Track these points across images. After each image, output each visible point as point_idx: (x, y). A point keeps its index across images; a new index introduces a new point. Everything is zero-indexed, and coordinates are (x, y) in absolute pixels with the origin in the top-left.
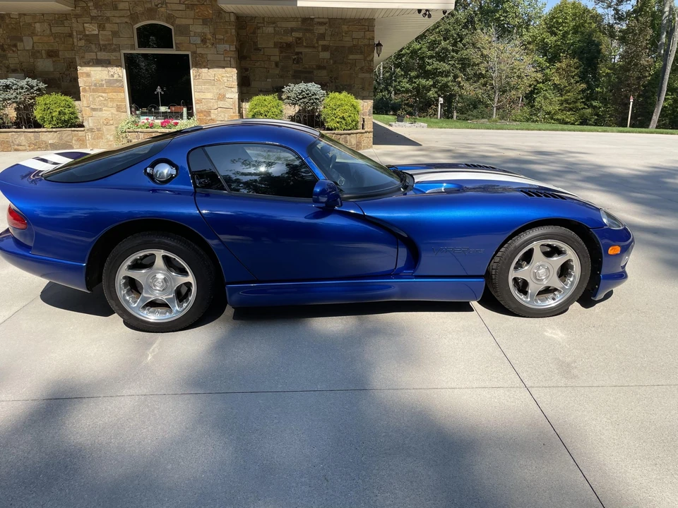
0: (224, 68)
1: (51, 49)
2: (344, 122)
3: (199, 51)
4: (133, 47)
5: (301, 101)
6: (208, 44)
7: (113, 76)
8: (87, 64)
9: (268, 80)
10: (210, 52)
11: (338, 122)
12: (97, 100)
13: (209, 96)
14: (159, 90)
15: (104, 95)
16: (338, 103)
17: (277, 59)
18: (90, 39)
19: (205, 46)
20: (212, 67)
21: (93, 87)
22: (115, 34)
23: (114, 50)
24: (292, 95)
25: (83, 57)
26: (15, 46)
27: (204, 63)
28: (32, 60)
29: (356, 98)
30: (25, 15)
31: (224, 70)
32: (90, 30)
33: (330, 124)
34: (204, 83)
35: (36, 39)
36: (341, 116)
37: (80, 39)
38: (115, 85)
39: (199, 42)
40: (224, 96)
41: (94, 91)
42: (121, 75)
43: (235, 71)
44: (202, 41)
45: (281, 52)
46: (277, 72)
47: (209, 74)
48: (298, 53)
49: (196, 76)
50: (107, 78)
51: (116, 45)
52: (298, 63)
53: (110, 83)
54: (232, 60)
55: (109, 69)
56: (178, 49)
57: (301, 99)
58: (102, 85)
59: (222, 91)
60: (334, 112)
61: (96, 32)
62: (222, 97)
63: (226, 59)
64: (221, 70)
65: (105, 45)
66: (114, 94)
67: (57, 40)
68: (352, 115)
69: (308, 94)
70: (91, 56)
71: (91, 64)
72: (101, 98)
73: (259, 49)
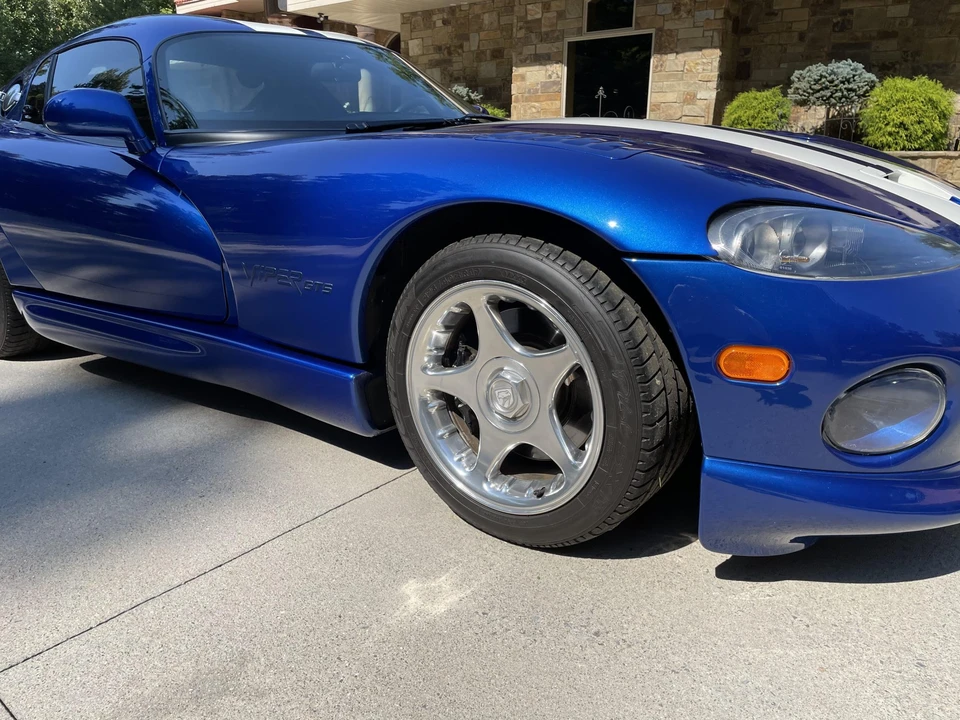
0: (700, 49)
1: (496, 47)
2: (903, 133)
3: (668, 26)
4: (579, 32)
5: (818, 95)
6: (682, 13)
7: (550, 76)
8: (524, 62)
9: (782, 66)
10: (682, 27)
11: (890, 134)
12: (529, 111)
13: (671, 97)
14: (601, 92)
15: (536, 104)
16: (899, 96)
17: (804, 26)
18: (531, 26)
19: (677, 17)
20: (684, 51)
21: (526, 95)
22: (561, 15)
23: (557, 39)
24: (804, 85)
25: (521, 53)
26: (461, 47)
27: (674, 44)
28: (475, 64)
29: (946, 87)
30: (475, 4)
31: (700, 53)
32: (533, 13)
33: (875, 138)
34: (668, 77)
35: (482, 34)
36: (898, 121)
37: (521, 28)
38: (551, 90)
39: (670, 11)
40: (695, 96)
41: (527, 100)
42: (560, 74)
43: (717, 53)
44: (674, 9)
45: (814, 14)
46: (801, 49)
47: (676, 61)
48: (844, 13)
49: (656, 67)
50: (544, 80)
51: (559, 31)
52: (841, 30)
53: (545, 86)
54: (715, 34)
55: (548, 67)
56: (639, 27)
57: (818, 91)
58: (537, 91)
59: (691, 89)
60: (885, 113)
61: (539, 16)
62: (690, 99)
63: (706, 34)
64: (695, 53)
65: (547, 34)
66: (549, 102)
67: (504, 33)
68: (926, 120)
69: (832, 82)
70: (529, 50)
71: (528, 62)
72: (534, 110)
73: (774, 14)
